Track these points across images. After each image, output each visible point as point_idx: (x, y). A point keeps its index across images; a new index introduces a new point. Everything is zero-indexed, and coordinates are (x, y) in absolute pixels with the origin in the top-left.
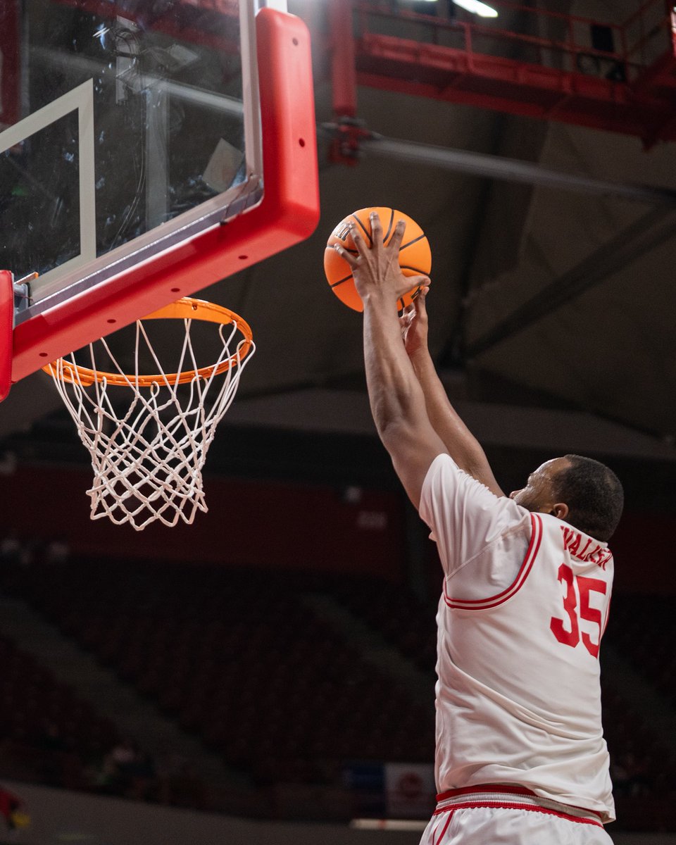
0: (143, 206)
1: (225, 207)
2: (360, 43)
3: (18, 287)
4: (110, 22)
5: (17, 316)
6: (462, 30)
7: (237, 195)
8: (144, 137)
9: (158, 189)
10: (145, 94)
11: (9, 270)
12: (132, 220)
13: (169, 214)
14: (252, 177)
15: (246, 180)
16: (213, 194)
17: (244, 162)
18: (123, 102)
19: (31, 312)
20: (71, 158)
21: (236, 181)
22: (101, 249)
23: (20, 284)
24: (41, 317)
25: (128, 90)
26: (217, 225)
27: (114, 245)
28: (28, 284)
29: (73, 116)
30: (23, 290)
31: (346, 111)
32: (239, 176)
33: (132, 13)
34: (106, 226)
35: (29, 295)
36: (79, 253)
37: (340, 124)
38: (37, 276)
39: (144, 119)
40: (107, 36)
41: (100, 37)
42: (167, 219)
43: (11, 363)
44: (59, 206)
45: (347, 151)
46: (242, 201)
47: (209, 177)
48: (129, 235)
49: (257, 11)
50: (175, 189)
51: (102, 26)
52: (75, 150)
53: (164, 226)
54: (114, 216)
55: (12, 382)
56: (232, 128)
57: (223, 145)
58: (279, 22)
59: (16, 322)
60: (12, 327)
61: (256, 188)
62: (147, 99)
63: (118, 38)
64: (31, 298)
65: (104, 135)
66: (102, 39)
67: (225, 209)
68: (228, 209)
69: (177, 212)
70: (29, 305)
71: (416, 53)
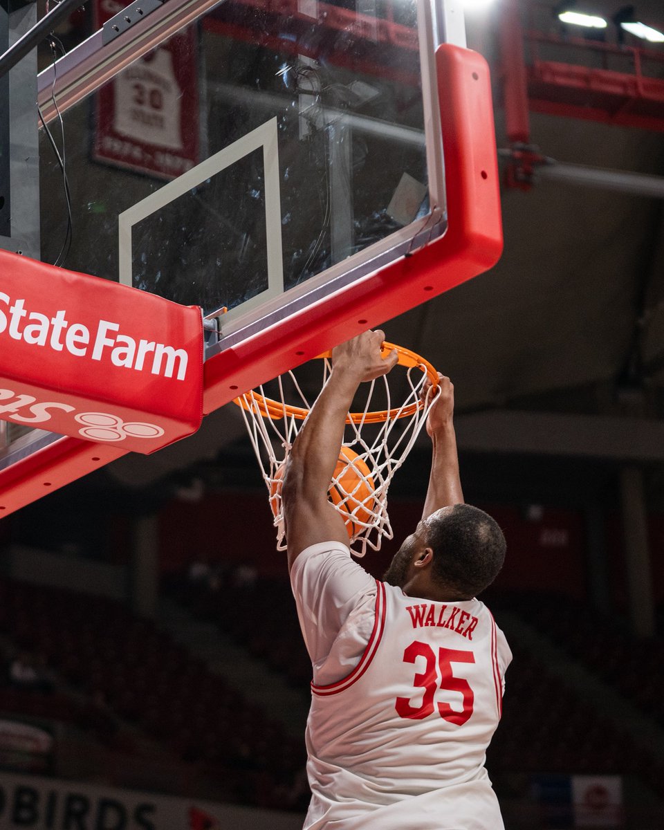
0: (328, 240)
1: (410, 239)
2: (531, 70)
3: (208, 322)
4: (292, 59)
5: (207, 350)
6: (631, 54)
7: (421, 227)
8: (328, 173)
9: (342, 223)
10: (328, 131)
11: (198, 305)
12: (318, 255)
13: (353, 248)
14: (435, 210)
15: (430, 213)
16: (398, 227)
17: (427, 195)
18: (307, 137)
19: (221, 346)
20: (257, 195)
21: (420, 213)
22: (289, 283)
23: (209, 319)
24: (231, 350)
25: (312, 126)
26: (403, 257)
27: (301, 278)
28: (217, 318)
29: (259, 153)
30: (212, 324)
31: (520, 137)
32: (423, 209)
33: (314, 51)
34: (293, 260)
35: (219, 329)
36: (267, 288)
37: (513, 149)
38: (226, 311)
39: (328, 155)
40: (289, 73)
41: (282, 75)
42: (353, 253)
43: (202, 396)
44: (246, 241)
45: (521, 176)
46: (426, 234)
47: (393, 211)
48: (316, 268)
49: (437, 47)
50: (360, 223)
51: (285, 65)
52: (260, 186)
53: (350, 259)
54: (301, 251)
55: (204, 415)
56: (414, 160)
57: (406, 178)
58: (459, 57)
59: (206, 356)
60: (202, 361)
61: (440, 220)
62: (330, 136)
63: (300, 75)
64: (220, 332)
65: (289, 172)
66: (285, 78)
67: (409, 242)
68: (412, 241)
69: (362, 246)
70: (219, 340)
71: (586, 79)
